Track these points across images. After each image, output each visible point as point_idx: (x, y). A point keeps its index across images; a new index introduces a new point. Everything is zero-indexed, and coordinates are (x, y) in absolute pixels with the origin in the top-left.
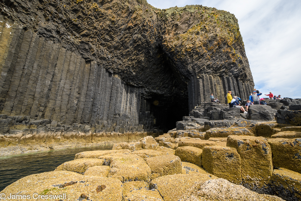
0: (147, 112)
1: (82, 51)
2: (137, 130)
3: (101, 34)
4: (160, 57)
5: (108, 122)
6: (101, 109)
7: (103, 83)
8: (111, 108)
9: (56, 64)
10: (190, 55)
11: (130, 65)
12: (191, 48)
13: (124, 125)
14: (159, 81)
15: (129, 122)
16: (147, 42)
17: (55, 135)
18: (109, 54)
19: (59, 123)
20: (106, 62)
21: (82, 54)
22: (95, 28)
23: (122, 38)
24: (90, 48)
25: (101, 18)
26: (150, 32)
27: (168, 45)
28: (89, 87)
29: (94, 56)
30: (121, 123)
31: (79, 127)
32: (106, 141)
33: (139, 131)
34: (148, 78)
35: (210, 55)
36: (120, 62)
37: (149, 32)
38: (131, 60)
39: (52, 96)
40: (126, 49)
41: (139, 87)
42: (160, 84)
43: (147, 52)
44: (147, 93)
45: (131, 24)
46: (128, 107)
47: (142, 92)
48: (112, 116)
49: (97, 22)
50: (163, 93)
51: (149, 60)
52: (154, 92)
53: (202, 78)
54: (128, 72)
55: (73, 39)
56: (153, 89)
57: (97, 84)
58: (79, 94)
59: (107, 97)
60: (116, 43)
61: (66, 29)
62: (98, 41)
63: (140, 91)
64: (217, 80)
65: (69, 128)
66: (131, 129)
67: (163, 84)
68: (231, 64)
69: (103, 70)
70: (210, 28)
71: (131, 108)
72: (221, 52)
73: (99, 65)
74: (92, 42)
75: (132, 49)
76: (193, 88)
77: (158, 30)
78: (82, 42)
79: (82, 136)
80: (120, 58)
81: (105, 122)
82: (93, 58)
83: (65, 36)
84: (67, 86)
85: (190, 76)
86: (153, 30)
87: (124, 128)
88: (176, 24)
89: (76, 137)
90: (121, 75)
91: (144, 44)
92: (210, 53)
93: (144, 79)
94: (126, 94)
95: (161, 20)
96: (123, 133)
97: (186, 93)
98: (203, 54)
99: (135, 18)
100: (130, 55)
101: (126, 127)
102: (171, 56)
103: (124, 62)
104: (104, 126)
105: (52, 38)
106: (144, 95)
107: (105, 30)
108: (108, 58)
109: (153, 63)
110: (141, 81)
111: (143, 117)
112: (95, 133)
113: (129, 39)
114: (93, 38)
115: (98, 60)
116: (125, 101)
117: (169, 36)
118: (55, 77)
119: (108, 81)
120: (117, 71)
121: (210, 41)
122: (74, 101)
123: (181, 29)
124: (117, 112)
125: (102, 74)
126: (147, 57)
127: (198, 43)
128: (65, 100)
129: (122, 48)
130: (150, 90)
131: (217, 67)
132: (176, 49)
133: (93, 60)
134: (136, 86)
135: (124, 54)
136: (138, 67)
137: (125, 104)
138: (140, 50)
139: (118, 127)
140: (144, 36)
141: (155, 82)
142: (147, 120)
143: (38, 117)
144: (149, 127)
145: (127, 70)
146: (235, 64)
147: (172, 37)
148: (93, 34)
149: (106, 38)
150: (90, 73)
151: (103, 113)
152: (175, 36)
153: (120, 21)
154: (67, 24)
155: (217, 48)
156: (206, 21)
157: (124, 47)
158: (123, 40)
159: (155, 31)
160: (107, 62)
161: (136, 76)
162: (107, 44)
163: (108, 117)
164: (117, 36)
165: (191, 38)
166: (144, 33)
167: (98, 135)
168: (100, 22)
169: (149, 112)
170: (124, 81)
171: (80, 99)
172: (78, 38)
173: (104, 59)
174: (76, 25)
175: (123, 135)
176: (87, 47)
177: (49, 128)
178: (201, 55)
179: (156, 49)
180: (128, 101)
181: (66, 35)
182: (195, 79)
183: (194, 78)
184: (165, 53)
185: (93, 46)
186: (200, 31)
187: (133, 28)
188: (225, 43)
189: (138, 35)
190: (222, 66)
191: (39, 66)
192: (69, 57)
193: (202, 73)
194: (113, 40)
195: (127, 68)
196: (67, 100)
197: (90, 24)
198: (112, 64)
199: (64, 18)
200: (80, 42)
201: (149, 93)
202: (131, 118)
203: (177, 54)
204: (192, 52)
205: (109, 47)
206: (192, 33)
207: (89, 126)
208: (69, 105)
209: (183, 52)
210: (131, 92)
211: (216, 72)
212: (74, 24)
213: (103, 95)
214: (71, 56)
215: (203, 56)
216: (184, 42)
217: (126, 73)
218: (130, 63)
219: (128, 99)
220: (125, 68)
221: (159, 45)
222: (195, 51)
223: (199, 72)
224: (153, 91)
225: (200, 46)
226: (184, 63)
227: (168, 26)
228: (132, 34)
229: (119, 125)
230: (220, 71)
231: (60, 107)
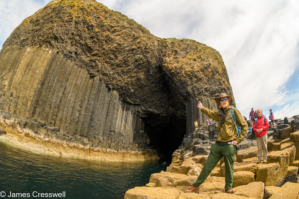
0: (141, 131)
1: (89, 68)
2: (131, 149)
3: (107, 54)
4: (159, 76)
5: (103, 138)
6: (98, 124)
7: (102, 98)
8: (107, 124)
9: (68, 79)
10: (190, 77)
11: (130, 82)
12: (190, 71)
13: (119, 143)
14: (156, 100)
15: (123, 141)
16: (148, 61)
17: (62, 143)
18: (111, 71)
19: (65, 132)
20: (107, 78)
21: (89, 70)
22: (104, 49)
23: (125, 57)
24: (96, 66)
25: (110, 42)
26: (152, 54)
27: (168, 67)
28: (89, 101)
29: (98, 72)
30: (116, 141)
31: (79, 140)
32: (102, 157)
33: (134, 151)
34: (146, 96)
35: (206, 79)
36: (120, 78)
37: (150, 54)
38: (131, 77)
39: (61, 108)
40: (128, 67)
41: (135, 105)
42: (157, 103)
43: (147, 71)
44: (143, 111)
45: (135, 47)
46: (123, 125)
47: (138, 111)
48: (108, 132)
49: (106, 44)
50: (160, 112)
51: (148, 78)
52: (150, 111)
53: (201, 100)
54: (127, 88)
55: (85, 58)
56: (149, 108)
57: (97, 99)
58: (80, 107)
59: (104, 113)
60: (119, 61)
61: (82, 50)
62: (104, 59)
63: (136, 109)
64: (213, 102)
65: (72, 138)
66: (126, 148)
67: (160, 103)
68: (223, 90)
69: (104, 85)
70: (205, 57)
71: (126, 126)
72: (215, 78)
73: (100, 80)
74: (98, 60)
75: (133, 67)
76: (192, 109)
77: (158, 53)
78: (91, 60)
79: (81, 148)
80: (121, 75)
81: (101, 138)
82: (97, 74)
83: (79, 56)
84: (73, 99)
85: (190, 97)
86: (154, 52)
87: (119, 146)
88: (175, 50)
89: (77, 148)
90: (119, 91)
91: (145, 64)
92: (207, 78)
93: (142, 97)
94: (122, 111)
95: (162, 46)
96: (118, 151)
97: (183, 114)
98: (201, 78)
99: (139, 43)
100: (130, 72)
101: (121, 145)
102: (171, 77)
103: (124, 79)
104: (100, 142)
105: (71, 58)
106: (140, 114)
107: (112, 51)
108: (110, 75)
109: (152, 81)
110: (138, 99)
111: (137, 136)
112: (92, 148)
113: (131, 59)
114: (101, 56)
115: (101, 76)
116: (120, 118)
117: (169, 59)
118: (66, 90)
119: (107, 96)
120: (116, 87)
121: (205, 68)
122: (76, 114)
123: (180, 55)
124: (112, 129)
125: (102, 90)
126: (146, 76)
127: (196, 68)
128: (70, 111)
129: (124, 65)
130: (146, 109)
131: (213, 91)
132: (176, 71)
133: (96, 76)
134: (133, 103)
135: (125, 71)
136: (137, 84)
137: (120, 121)
138: (140, 68)
139: (113, 144)
140: (146, 57)
141: (153, 101)
142: (141, 139)
143: (52, 125)
144: (143, 147)
145: (125, 87)
146: (225, 90)
147: (172, 60)
148: (101, 54)
149: (111, 57)
150: (92, 88)
151: (99, 128)
152: (175, 60)
153: (125, 44)
154: (84, 47)
155: (212, 75)
156: (200, 52)
157: (126, 65)
158: (126, 59)
159: (156, 53)
160: (109, 78)
161: (134, 93)
162: (111, 62)
163: (103, 133)
164: (121, 56)
165: (189, 63)
166: (146, 54)
167: (95, 150)
168: (108, 45)
169: (144, 131)
170: (121, 97)
171: (81, 112)
172: (88, 57)
173: (106, 75)
174: (90, 47)
175: (118, 153)
176: (94, 64)
177: (59, 136)
178: (199, 79)
179: (156, 69)
180: (124, 118)
181: (81, 55)
182: (195, 101)
183: (193, 100)
184: (165, 73)
185: (99, 64)
186: (197, 59)
187: (136, 49)
188: (217, 72)
189: (140, 55)
190: (217, 90)
191: (58, 80)
192: (78, 72)
193: (201, 95)
194: (117, 59)
195: (126, 85)
196: (71, 112)
197: (100, 46)
198: (112, 80)
199: (83, 43)
200: (89, 60)
201: (145, 112)
202: (125, 137)
203: (177, 75)
204: (191, 75)
205: (112, 65)
206: (190, 59)
207: (88, 140)
208: (72, 117)
209: (183, 74)
210: (127, 109)
211: (212, 96)
212: (89, 47)
213: (101, 110)
214: (80, 72)
215: (201, 80)
216: (184, 66)
217: (124, 89)
218: (129, 80)
219: (124, 117)
220: (124, 85)
221: (159, 65)
222: (194, 75)
223: (198, 94)
224: (149, 109)
225: (198, 71)
226: (184, 84)
227: (168, 51)
228: (135, 55)
229: (115, 143)
230: (215, 95)
231: (66, 118)
